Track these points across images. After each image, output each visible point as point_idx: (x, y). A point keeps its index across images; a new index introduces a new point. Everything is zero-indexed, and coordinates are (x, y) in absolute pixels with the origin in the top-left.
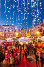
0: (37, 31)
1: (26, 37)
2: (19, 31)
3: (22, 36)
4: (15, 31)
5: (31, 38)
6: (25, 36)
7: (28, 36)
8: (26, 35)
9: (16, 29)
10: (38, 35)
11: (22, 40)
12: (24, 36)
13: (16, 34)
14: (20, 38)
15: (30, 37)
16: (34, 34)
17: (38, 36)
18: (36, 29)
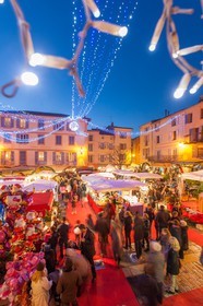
0: (179, 138)
1: (123, 168)
2: (91, 138)
3: (103, 161)
4: (72, 140)
5: (147, 171)
6: (120, 165)
7: (133, 165)
8: (122, 157)
9: (75, 129)
10: (185, 158)
11: (105, 180)
12: (114, 165)
13: (75, 154)
14: (96, 170)
15: (141, 170)
16: (164, 153)
17: (185, 163)
18: (174, 128)
